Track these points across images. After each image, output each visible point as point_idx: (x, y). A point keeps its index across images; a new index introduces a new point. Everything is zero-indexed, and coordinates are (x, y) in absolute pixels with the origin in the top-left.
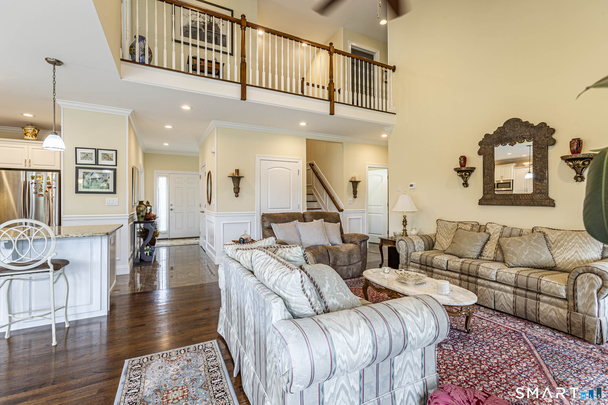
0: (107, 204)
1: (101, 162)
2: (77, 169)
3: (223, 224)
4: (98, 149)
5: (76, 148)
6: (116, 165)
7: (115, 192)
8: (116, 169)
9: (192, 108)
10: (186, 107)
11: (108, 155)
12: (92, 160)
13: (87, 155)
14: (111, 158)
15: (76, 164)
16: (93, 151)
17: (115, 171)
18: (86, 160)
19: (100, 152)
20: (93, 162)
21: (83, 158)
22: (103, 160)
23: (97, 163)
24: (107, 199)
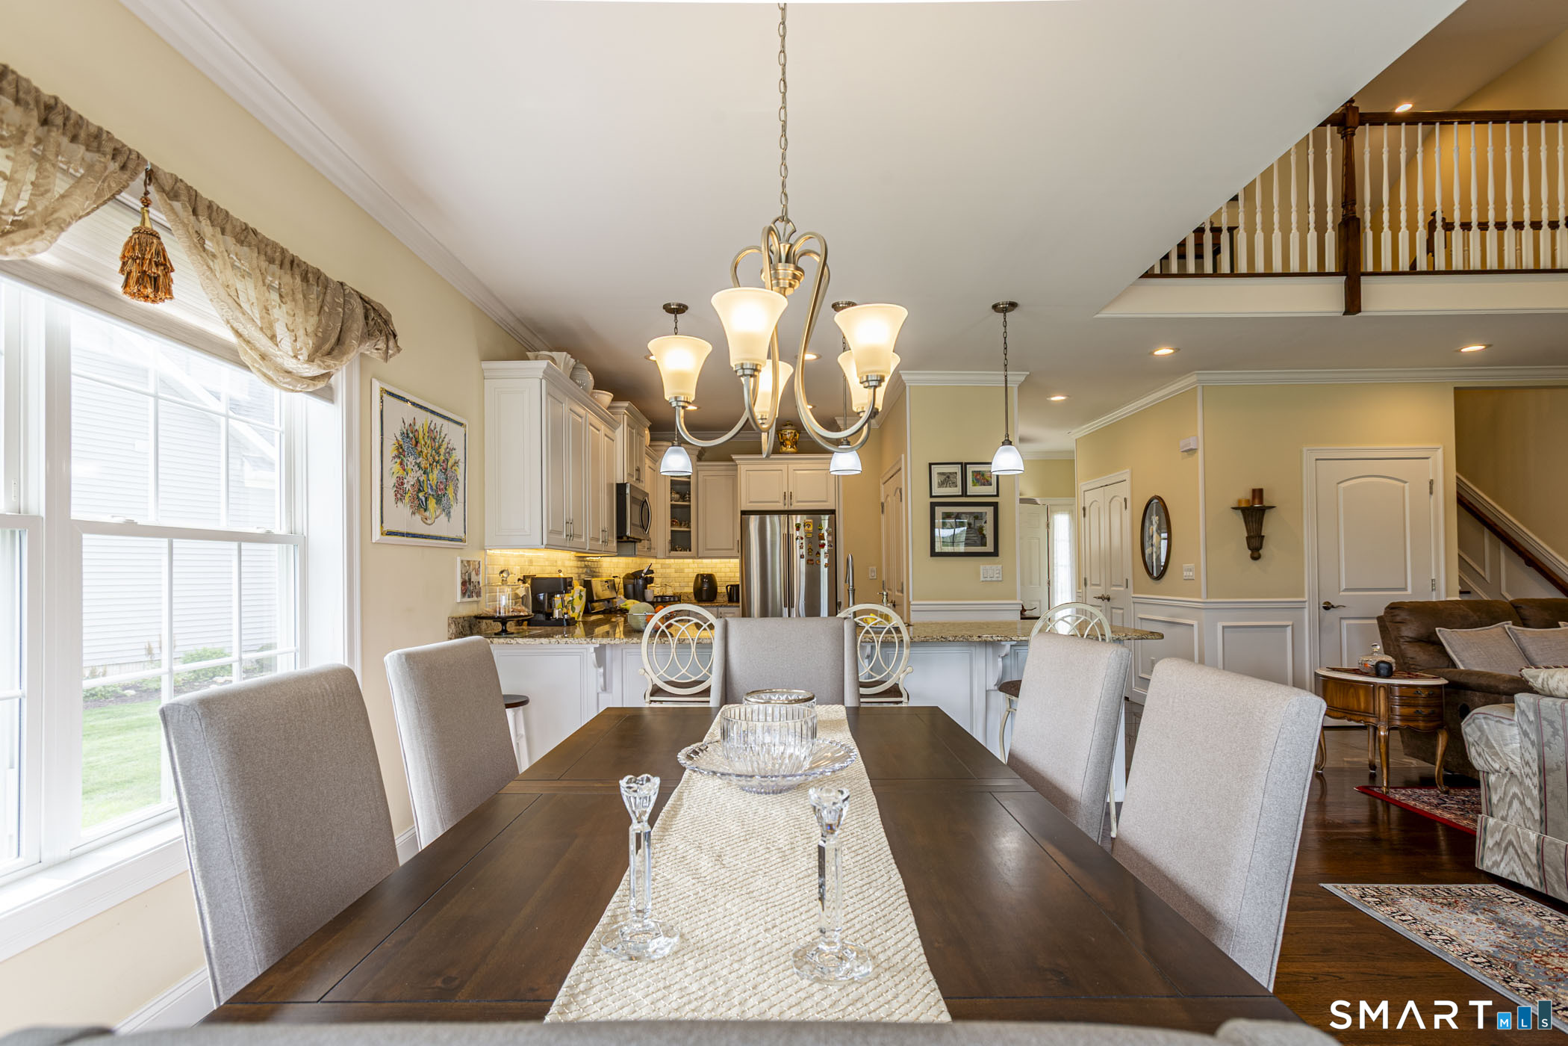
0: (982, 579)
1: (972, 489)
2: (933, 505)
3: (1224, 627)
4: (966, 464)
5: (930, 464)
6: (997, 495)
7: (995, 553)
8: (997, 503)
9: (1177, 350)
10: (1164, 351)
11: (983, 475)
12: (956, 486)
13: (948, 477)
14: (987, 481)
15: (931, 496)
16: (957, 469)
17: (995, 505)
18: (946, 487)
19: (970, 469)
20: (958, 491)
21: (941, 484)
22: (974, 485)
23: (964, 494)
24: (982, 567)
